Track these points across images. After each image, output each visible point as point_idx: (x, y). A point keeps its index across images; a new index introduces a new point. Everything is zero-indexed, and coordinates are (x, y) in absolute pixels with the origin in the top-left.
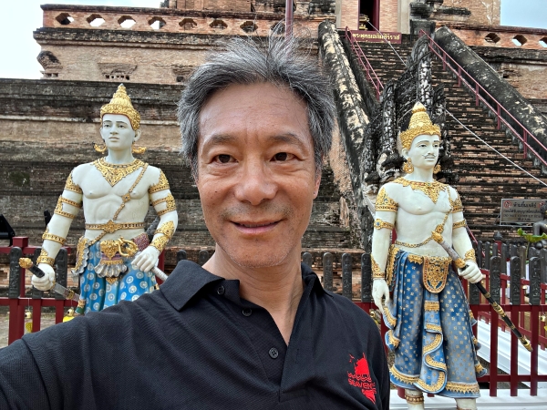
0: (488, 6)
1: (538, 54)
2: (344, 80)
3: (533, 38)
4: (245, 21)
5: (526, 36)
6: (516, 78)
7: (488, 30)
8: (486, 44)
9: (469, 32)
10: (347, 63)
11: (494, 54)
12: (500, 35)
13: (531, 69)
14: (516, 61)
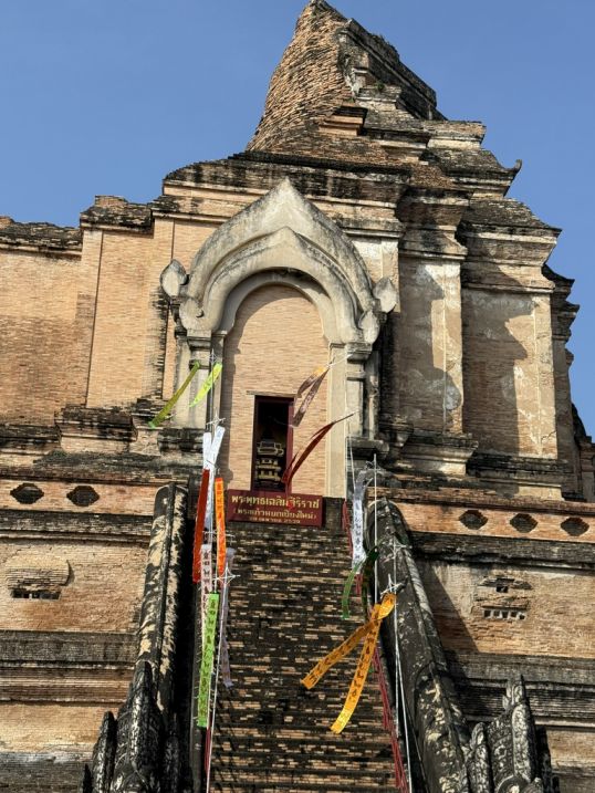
0: (531, 417)
1: (556, 549)
2: (152, 628)
3: (547, 520)
4: (21, 483)
5: (535, 516)
6: (522, 593)
7: (464, 505)
8: (461, 529)
9: (429, 508)
10: (172, 589)
11: (474, 549)
12: (487, 513)
13: (548, 575)
14: (518, 562)
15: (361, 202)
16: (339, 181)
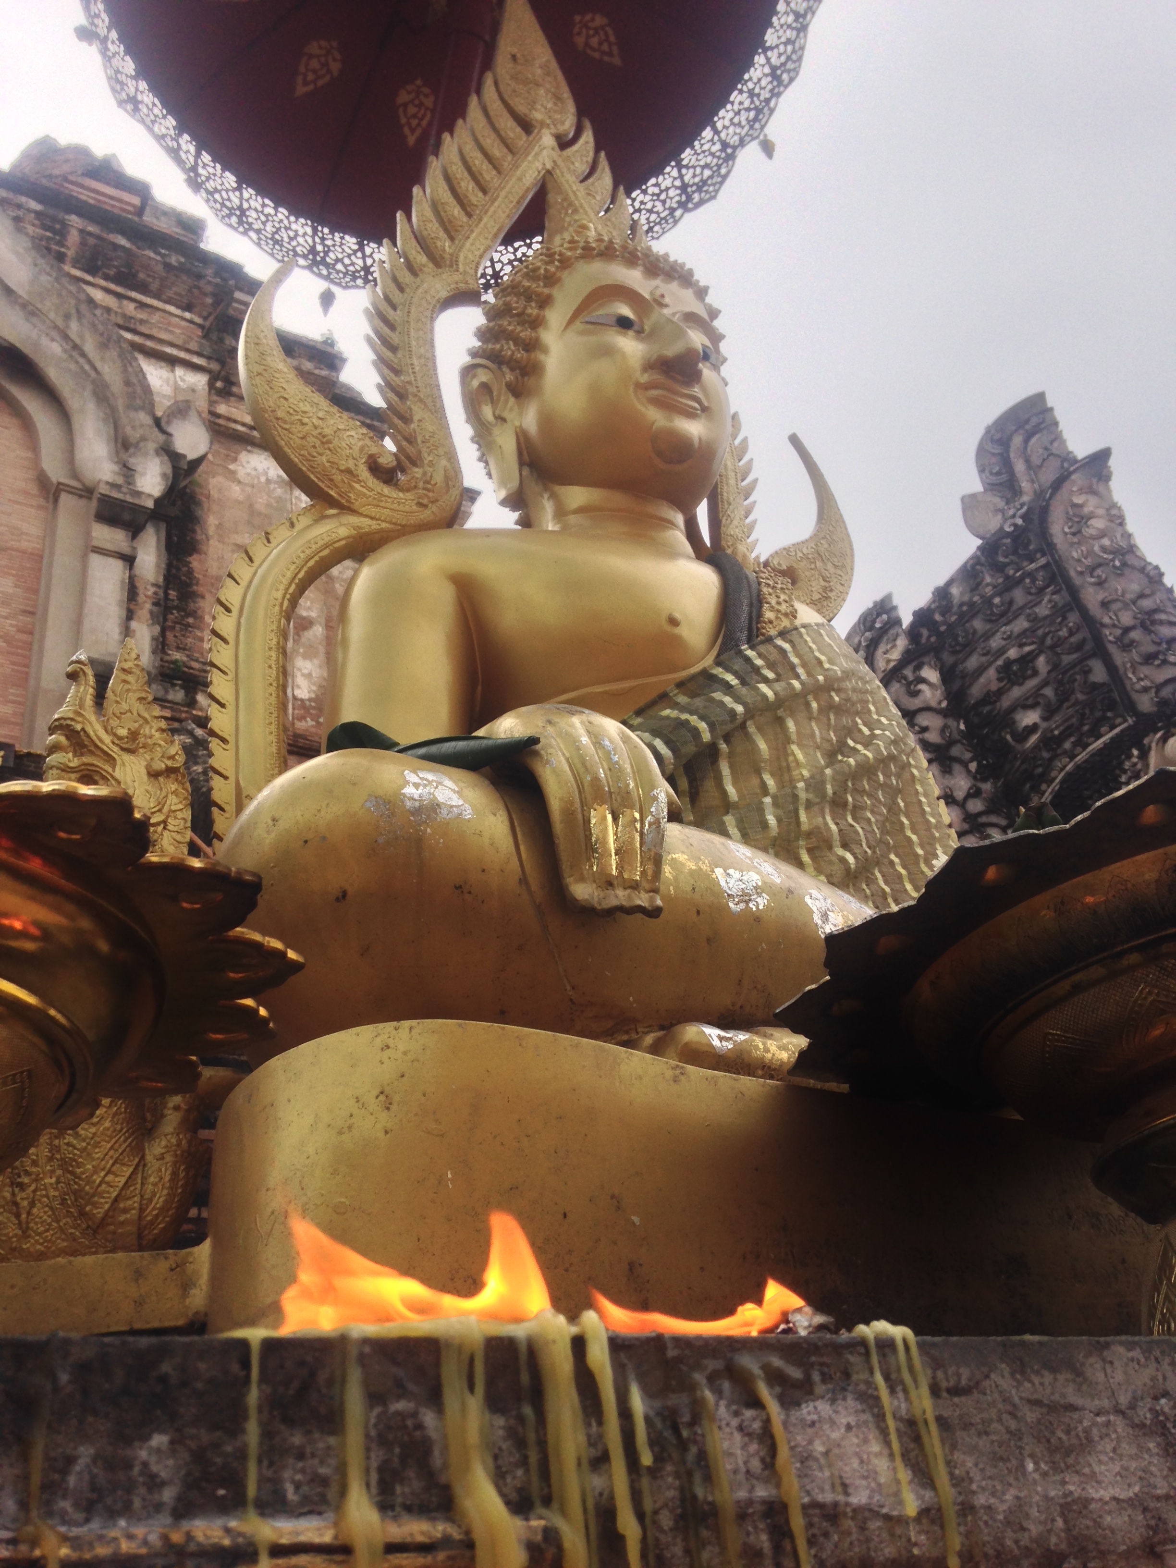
15: (134, 294)
16: (92, 241)
